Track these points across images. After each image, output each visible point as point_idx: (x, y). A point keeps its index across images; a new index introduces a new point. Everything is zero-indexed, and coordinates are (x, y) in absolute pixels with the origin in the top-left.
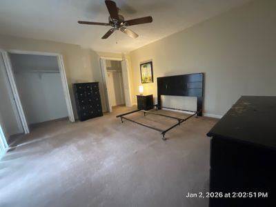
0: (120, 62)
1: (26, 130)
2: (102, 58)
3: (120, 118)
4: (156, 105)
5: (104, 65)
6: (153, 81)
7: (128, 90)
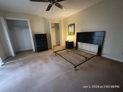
1: (13, 55)
2: (49, 22)
3: (55, 53)
4: (75, 47)
5: (50, 26)
6: (74, 34)
7: (62, 38)
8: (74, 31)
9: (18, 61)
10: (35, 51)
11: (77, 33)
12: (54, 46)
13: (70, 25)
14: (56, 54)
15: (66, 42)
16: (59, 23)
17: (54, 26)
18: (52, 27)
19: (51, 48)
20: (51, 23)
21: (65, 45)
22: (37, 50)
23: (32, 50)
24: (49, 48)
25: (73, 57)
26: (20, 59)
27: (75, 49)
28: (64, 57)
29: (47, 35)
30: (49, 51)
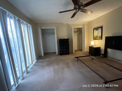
0: (82, 28)
1: (43, 55)
2: (72, 27)
3: (76, 58)
4: (102, 54)
5: (73, 31)
6: (102, 39)
7: (85, 42)
8: (101, 35)
9: (46, 61)
10: (58, 54)
11: (106, 37)
12: (75, 51)
13: (97, 29)
14: (78, 60)
15: (90, 47)
16: (82, 27)
17: (76, 30)
18: (75, 32)
19: (72, 53)
20: (74, 28)
21: (89, 51)
22: (59, 53)
23: (55, 53)
24: (70, 52)
25: (100, 66)
26: (47, 60)
27: (102, 57)
28: (87, 65)
29: (69, 40)
30: (70, 55)
